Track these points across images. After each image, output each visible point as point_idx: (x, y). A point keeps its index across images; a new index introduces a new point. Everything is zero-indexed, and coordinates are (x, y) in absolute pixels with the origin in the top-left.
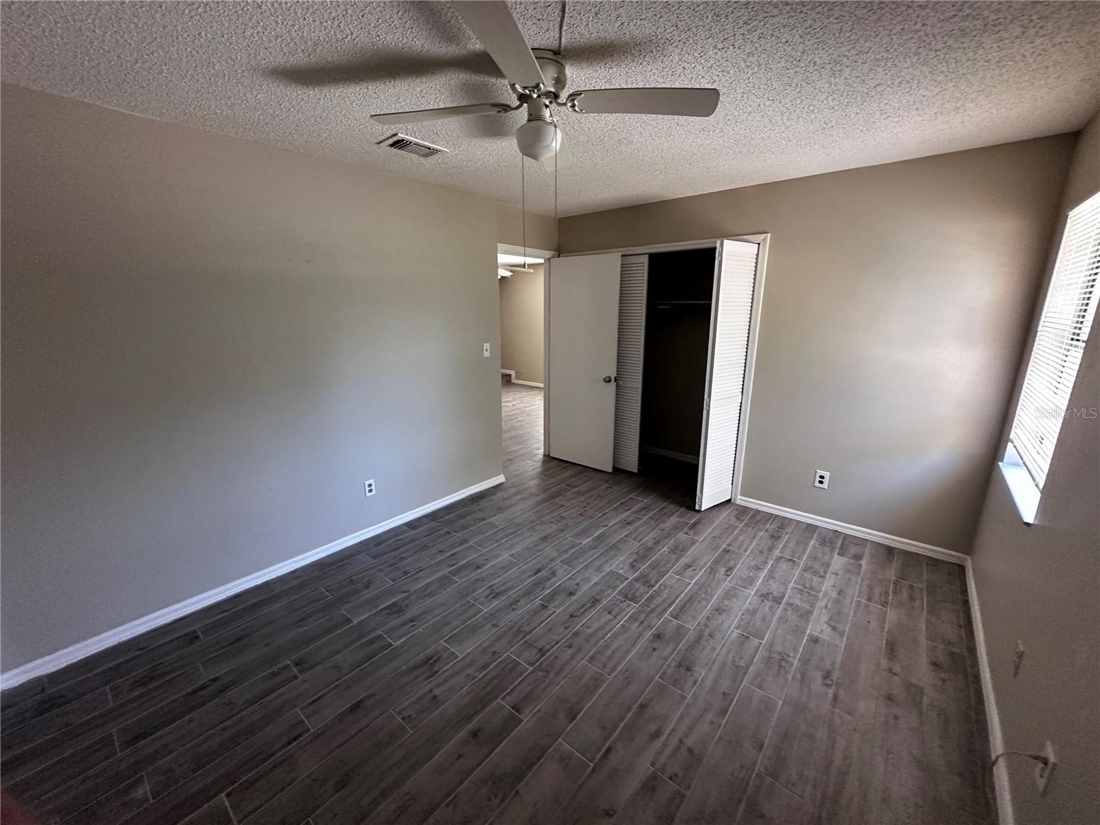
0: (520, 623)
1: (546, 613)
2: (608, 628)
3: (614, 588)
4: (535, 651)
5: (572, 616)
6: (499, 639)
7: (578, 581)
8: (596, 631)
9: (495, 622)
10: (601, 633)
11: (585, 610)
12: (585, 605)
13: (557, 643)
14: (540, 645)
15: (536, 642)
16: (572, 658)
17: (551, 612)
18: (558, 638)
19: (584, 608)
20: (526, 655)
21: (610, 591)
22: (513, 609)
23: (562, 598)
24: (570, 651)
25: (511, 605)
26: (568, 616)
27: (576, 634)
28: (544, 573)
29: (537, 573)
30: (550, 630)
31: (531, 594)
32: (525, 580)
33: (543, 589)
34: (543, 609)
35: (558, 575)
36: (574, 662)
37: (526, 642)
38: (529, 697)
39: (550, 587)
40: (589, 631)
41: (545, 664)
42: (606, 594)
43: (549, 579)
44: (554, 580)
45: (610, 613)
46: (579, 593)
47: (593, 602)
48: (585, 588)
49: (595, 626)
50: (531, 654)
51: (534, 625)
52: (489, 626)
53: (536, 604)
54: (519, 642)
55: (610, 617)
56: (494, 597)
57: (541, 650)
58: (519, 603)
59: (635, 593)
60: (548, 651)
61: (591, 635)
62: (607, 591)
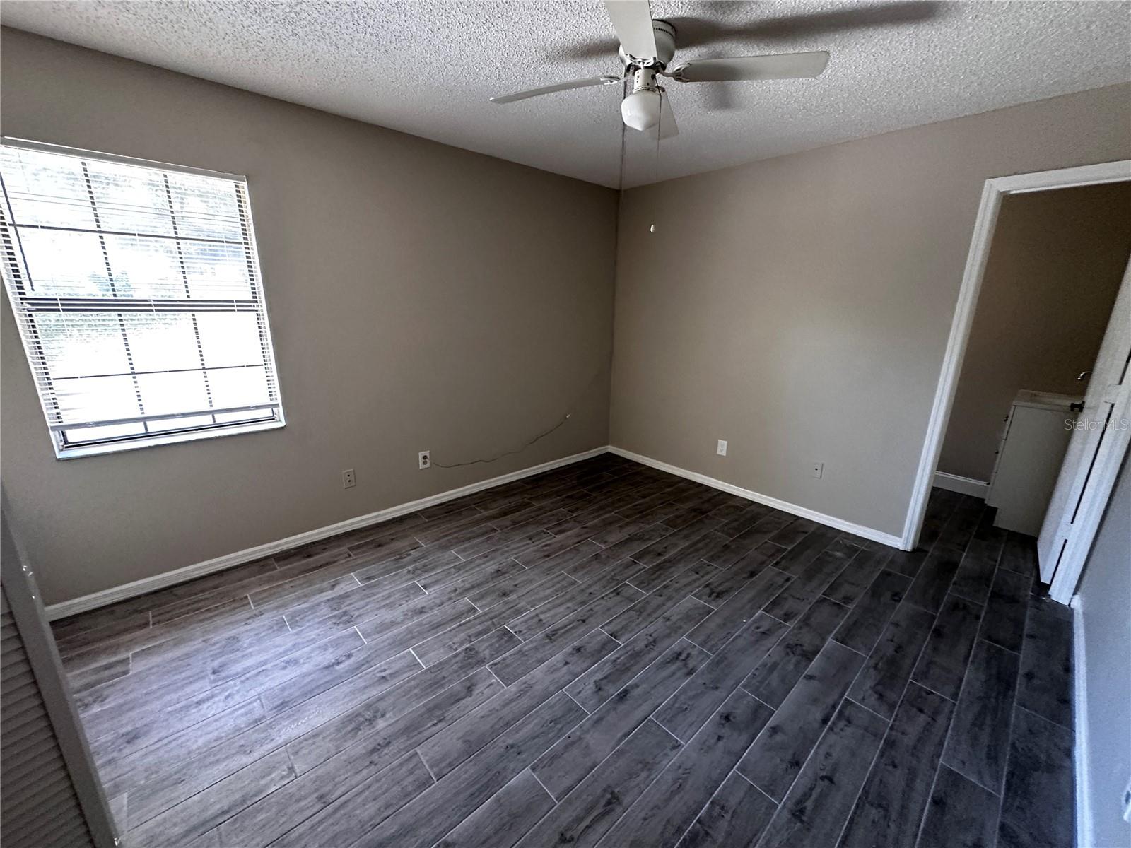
0: (640, 619)
1: (614, 627)
2: (548, 606)
3: (520, 651)
4: (623, 593)
5: (584, 621)
6: (659, 607)
7: (565, 669)
8: (562, 604)
9: (668, 623)
10: (558, 602)
11: (566, 626)
12: (565, 633)
13: (603, 598)
14: (618, 598)
15: (622, 601)
16: (590, 586)
17: (607, 628)
18: (602, 601)
19: (567, 629)
20: (631, 592)
21: (526, 648)
22: (651, 635)
23: (591, 645)
24: (591, 591)
25: (654, 641)
26: (587, 621)
27: (583, 603)
28: (613, 691)
29: (626, 692)
30: (609, 609)
31: (631, 655)
32: (642, 681)
33: (615, 661)
34: (617, 632)
35: (592, 685)
36: (590, 583)
37: (632, 601)
38: (627, 566)
39: (605, 663)
40: (569, 605)
41: (613, 584)
42: (534, 644)
43: (606, 678)
44: (599, 676)
45: (541, 620)
46: (568, 649)
47: (554, 635)
48: (559, 657)
49: (562, 609)
50: (627, 592)
51: (625, 616)
52: (674, 619)
53: (623, 639)
54: (639, 603)
55: (542, 617)
56: (680, 654)
57: (618, 594)
58: (646, 642)
59: (497, 642)
60: (612, 592)
61: (568, 601)
62: (530, 650)
